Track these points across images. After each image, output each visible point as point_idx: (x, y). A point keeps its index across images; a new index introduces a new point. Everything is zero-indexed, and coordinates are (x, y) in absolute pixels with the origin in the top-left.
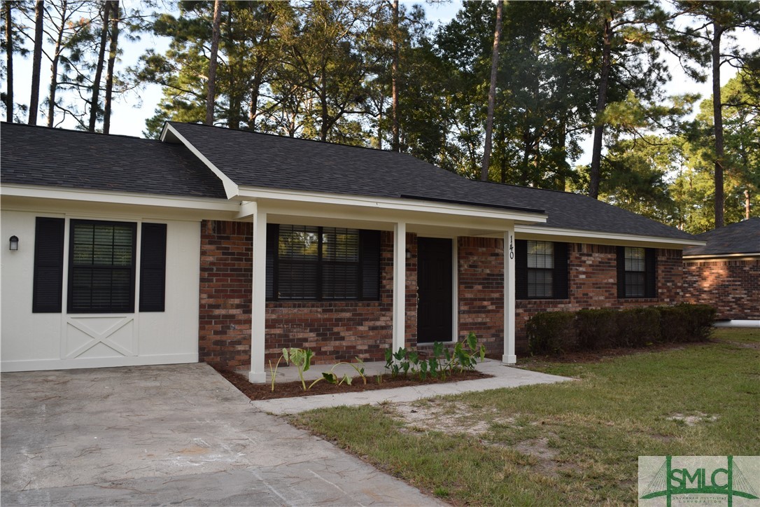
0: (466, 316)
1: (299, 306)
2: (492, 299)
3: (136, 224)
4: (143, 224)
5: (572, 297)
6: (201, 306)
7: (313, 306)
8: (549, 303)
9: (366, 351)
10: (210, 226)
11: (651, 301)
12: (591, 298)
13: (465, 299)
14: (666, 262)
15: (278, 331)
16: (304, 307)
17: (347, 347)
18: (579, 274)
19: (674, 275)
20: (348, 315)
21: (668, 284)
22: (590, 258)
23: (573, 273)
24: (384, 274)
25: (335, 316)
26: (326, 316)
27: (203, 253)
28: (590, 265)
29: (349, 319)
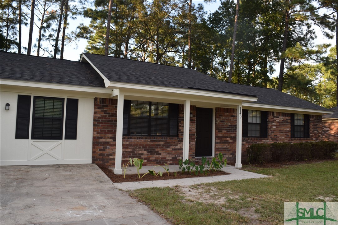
0: (219, 145)
1: (140, 138)
2: (231, 137)
3: (64, 99)
4: (67, 99)
5: (269, 137)
6: (94, 137)
7: (146, 139)
8: (258, 139)
9: (171, 160)
10: (99, 100)
11: (307, 139)
12: (278, 137)
13: (218, 137)
14: (314, 121)
15: (129, 150)
16: (142, 139)
17: (162, 158)
18: (273, 126)
19: (318, 127)
20: (162, 143)
21: (315, 132)
22: (278, 119)
23: (270, 125)
24: (180, 124)
25: (156, 143)
26: (152, 143)
27: (95, 113)
28: (278, 122)
29: (163, 145)
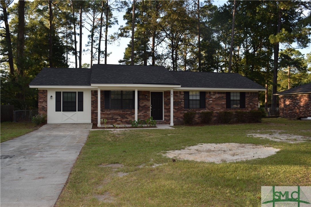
0: (166, 113)
1: (116, 110)
2: (176, 108)
3: (76, 92)
4: (78, 92)
5: (207, 108)
6: (92, 110)
7: (119, 110)
8: (197, 110)
10: (93, 92)
11: (242, 109)
12: (215, 108)
13: (166, 109)
14: (249, 96)
15: (110, 116)
16: (117, 110)
17: (129, 120)
18: (210, 101)
19: (253, 101)
20: (129, 112)
21: (251, 104)
22: (214, 96)
23: (207, 101)
24: (140, 102)
25: (126, 113)
26: (123, 113)
27: (92, 98)
28: (214, 98)
29: (130, 114)
